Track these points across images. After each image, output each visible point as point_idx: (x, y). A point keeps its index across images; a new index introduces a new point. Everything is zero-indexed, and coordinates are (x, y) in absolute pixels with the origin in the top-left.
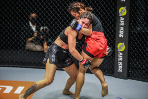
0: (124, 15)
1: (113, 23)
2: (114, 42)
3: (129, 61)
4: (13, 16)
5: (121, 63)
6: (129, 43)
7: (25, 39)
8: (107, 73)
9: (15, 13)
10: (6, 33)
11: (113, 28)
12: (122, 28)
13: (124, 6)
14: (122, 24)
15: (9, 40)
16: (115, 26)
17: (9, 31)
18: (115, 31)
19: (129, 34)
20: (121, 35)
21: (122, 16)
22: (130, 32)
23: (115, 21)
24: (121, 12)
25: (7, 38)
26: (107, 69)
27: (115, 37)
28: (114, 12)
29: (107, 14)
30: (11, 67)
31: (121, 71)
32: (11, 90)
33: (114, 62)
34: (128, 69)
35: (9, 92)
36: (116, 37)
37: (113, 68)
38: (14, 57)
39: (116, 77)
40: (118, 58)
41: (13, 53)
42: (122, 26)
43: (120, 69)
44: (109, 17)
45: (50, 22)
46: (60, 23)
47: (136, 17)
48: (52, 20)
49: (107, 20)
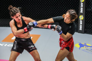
1: (77, 6)
3: (85, 25)
5: (81, 26)
12: (82, 8)
14: (82, 6)
16: (78, 7)
20: (81, 12)
21: (82, 2)
22: (86, 10)
23: (78, 4)
31: (81, 30)
34: (85, 29)
36: (79, 13)
43: (81, 29)
44: (75, 3)
45: (45, 5)
46: (51, 5)
47: (89, 3)
48: (46, 4)
49: (74, 4)
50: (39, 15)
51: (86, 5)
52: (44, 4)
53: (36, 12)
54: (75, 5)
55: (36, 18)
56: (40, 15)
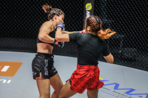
1: (81, 16)
13: (90, 3)
16: (83, 18)
28: (82, 7)
29: (76, 9)
44: (78, 11)
45: (30, 15)
46: (39, 16)
47: (99, 11)
48: (32, 13)
49: (76, 13)
50: (19, 30)
52: (28, 13)
53: (16, 26)
54: (77, 15)
55: (16, 36)
56: (21, 30)
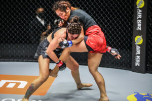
0: (141, 7)
2: (132, 35)
3: (147, 55)
4: (27, 9)
5: (138, 57)
6: (147, 36)
7: (39, 32)
8: (124, 67)
9: (29, 7)
10: (20, 27)
11: (130, 21)
12: (140, 21)
14: (140, 16)
15: (23, 35)
16: (132, 18)
17: (22, 24)
18: (132, 24)
19: (147, 27)
20: (139, 28)
21: (140, 9)
22: (148, 25)
23: (132, 13)
24: (139, 4)
25: (20, 32)
26: (125, 63)
27: (132, 29)
30: (26, 61)
31: (139, 65)
32: (25, 85)
33: (131, 56)
34: (146, 63)
35: (23, 87)
36: (134, 30)
37: (131, 61)
38: (28, 51)
39: (133, 71)
40: (135, 51)
41: (27, 47)
42: (139, 19)
43: (138, 63)
51: (148, 14)
